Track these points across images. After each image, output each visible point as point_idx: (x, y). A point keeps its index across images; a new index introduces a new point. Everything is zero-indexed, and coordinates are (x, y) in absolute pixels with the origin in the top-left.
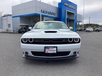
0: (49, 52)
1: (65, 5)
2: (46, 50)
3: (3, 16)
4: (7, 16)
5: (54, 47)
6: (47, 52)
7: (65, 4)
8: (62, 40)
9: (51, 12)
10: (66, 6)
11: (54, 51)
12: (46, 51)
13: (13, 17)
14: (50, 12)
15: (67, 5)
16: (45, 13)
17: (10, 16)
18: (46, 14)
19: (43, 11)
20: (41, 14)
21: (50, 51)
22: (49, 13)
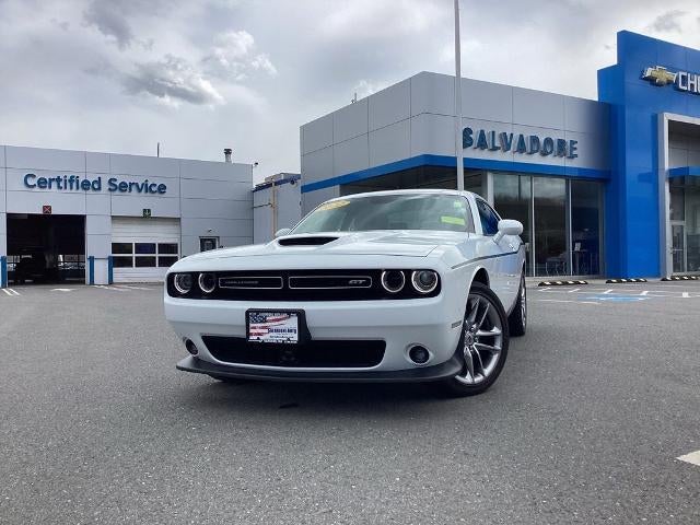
0: (267, 338)
1: (651, 80)
2: (251, 325)
3: (260, 188)
4: (276, 184)
5: (289, 313)
6: (255, 338)
7: (649, 72)
8: (345, 282)
9: (542, 140)
10: (660, 85)
11: (289, 335)
12: (251, 331)
13: (305, 189)
14: (535, 139)
15: (663, 75)
16: (495, 149)
17: (293, 182)
18: (499, 156)
19: (475, 137)
20: (462, 155)
21: (271, 334)
22: (521, 148)
